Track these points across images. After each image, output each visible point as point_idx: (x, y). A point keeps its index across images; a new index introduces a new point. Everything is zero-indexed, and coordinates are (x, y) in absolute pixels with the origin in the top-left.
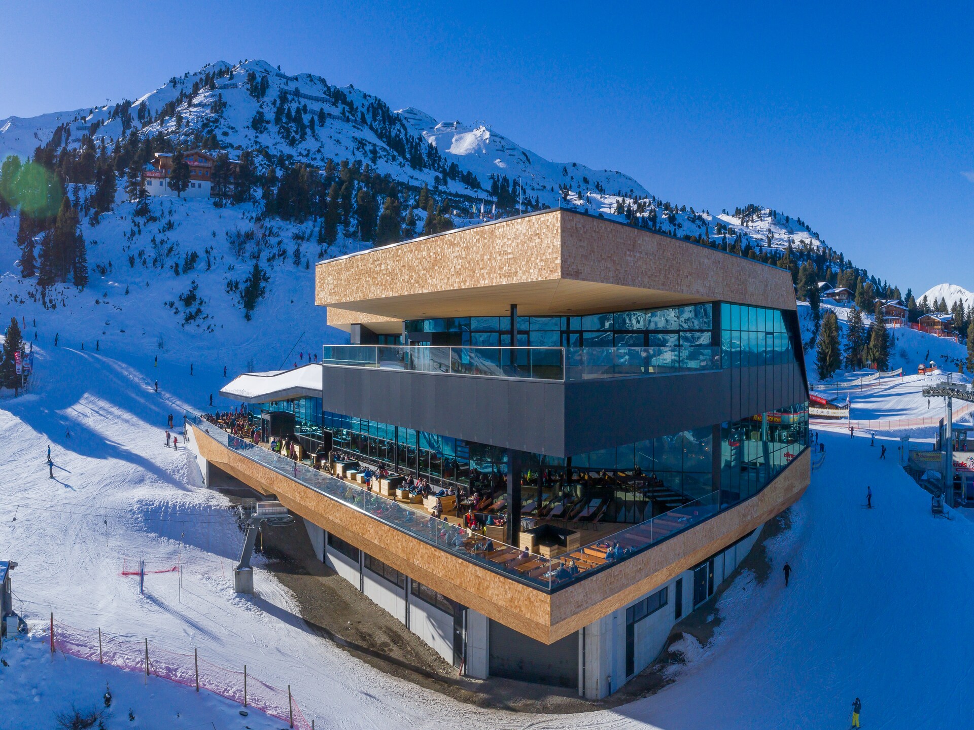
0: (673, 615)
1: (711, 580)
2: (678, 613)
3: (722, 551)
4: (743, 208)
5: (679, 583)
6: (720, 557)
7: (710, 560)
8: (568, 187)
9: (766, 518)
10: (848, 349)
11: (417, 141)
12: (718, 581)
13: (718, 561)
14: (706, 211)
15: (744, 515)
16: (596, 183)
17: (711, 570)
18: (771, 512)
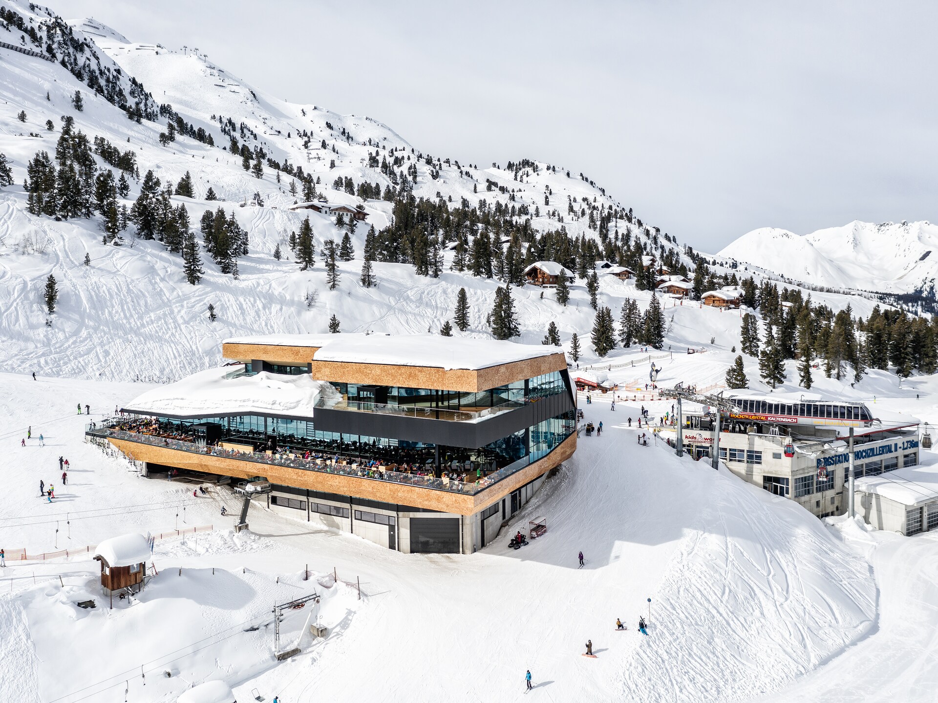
0: (501, 518)
1: (520, 500)
2: (504, 517)
3: (526, 485)
4: (516, 162)
5: (504, 501)
6: (525, 488)
7: (519, 489)
8: (309, 134)
9: (551, 467)
10: (623, 333)
11: (115, 73)
12: (523, 501)
13: (523, 490)
14: (473, 166)
15: (541, 466)
16: (342, 130)
17: (520, 496)
18: (554, 464)
